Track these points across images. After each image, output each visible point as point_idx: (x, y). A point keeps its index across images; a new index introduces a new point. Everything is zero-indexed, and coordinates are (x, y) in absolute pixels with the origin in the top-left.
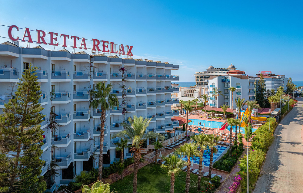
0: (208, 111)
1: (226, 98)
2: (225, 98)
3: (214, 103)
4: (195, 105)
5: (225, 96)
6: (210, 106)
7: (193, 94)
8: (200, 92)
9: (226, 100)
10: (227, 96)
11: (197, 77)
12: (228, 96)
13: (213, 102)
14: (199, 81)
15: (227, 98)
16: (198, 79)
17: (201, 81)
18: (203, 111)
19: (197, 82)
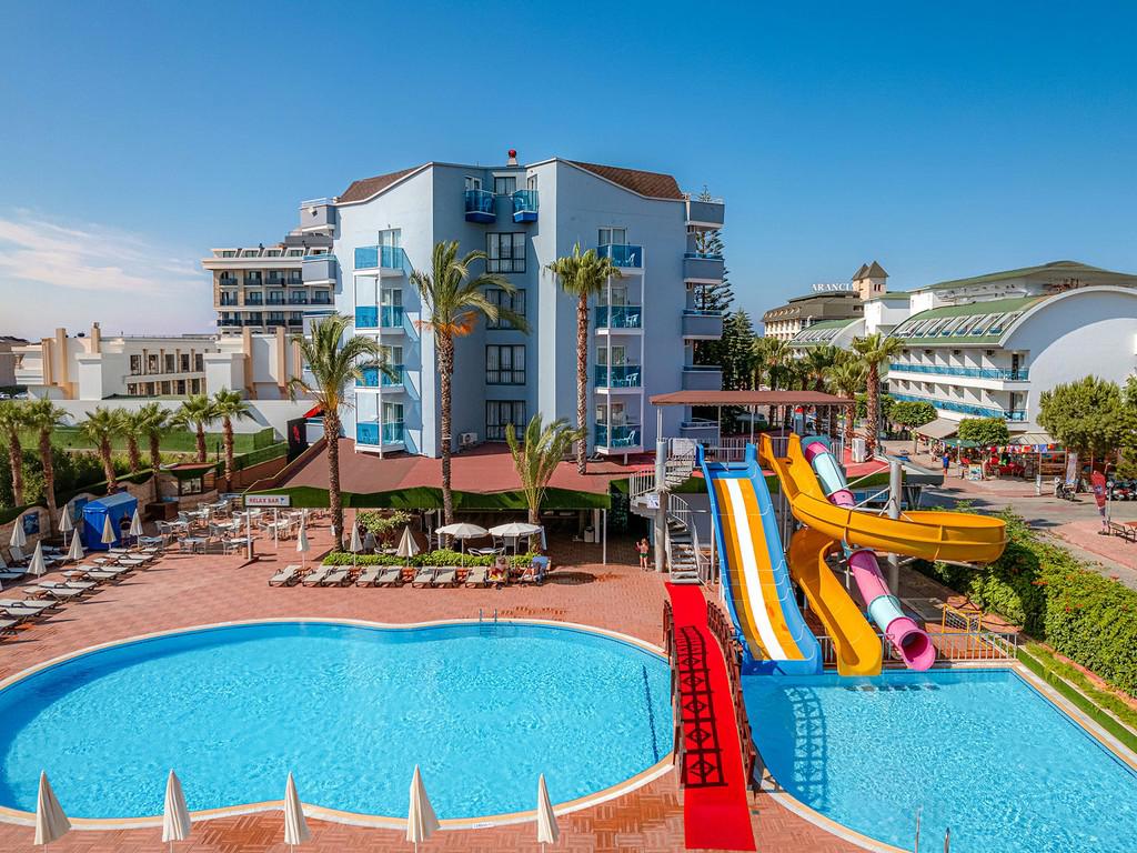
0: (358, 501)
1: (501, 370)
2: (492, 364)
3: (392, 420)
4: (211, 455)
5: (493, 352)
6: (359, 448)
7: (195, 382)
8: (247, 361)
9: (500, 383)
10: (506, 352)
11: (225, 277)
12: (519, 353)
13: (385, 405)
14: (235, 302)
15: (506, 362)
16: (231, 289)
17: (247, 302)
18: (303, 497)
19: (226, 309)
